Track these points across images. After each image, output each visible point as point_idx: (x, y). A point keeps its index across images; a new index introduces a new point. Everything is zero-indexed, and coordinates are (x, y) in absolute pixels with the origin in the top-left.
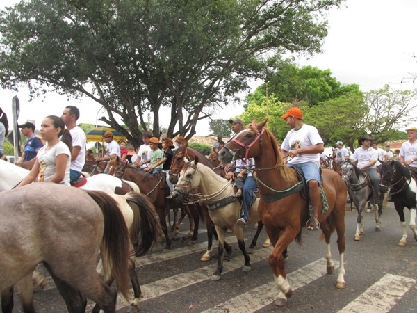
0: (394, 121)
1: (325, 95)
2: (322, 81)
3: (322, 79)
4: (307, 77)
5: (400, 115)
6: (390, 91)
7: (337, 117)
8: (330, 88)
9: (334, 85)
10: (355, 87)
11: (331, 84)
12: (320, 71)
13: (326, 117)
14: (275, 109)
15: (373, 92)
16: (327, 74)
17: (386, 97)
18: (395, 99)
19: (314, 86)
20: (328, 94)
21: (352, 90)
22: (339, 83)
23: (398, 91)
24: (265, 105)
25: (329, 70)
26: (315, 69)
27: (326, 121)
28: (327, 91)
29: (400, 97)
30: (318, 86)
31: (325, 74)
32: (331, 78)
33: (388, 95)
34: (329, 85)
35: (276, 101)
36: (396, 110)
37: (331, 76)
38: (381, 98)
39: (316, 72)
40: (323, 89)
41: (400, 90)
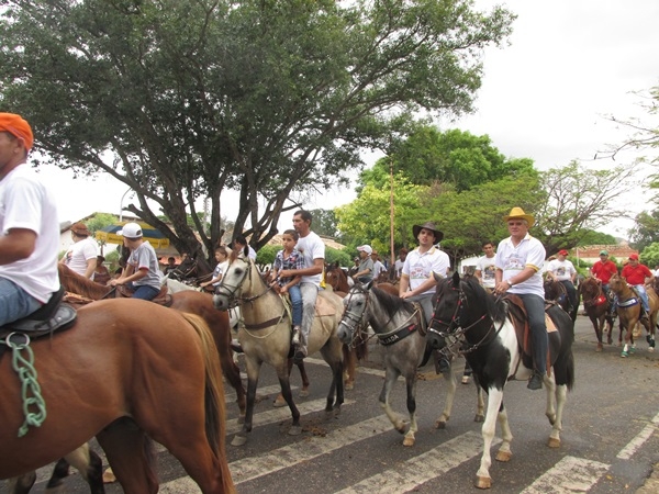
0: (585, 216)
1: (482, 174)
2: (477, 153)
3: (477, 149)
4: (453, 147)
5: (593, 208)
6: (579, 171)
7: (498, 209)
8: (489, 164)
9: (495, 159)
10: (527, 163)
11: (490, 158)
12: (473, 137)
13: (482, 209)
14: (405, 196)
15: (553, 171)
16: (485, 142)
17: (573, 180)
18: (586, 182)
19: (464, 160)
20: (485, 173)
21: (523, 166)
22: (503, 157)
23: (591, 171)
24: (389, 188)
25: (487, 136)
26: (466, 134)
27: (482, 215)
28: (484, 168)
29: (594, 181)
30: (471, 160)
31: (481, 142)
32: (490, 149)
33: (575, 177)
34: (488, 159)
35: (406, 183)
36: (587, 200)
37: (491, 145)
38: (566, 180)
39: (467, 139)
40: (478, 165)
41: (594, 169)
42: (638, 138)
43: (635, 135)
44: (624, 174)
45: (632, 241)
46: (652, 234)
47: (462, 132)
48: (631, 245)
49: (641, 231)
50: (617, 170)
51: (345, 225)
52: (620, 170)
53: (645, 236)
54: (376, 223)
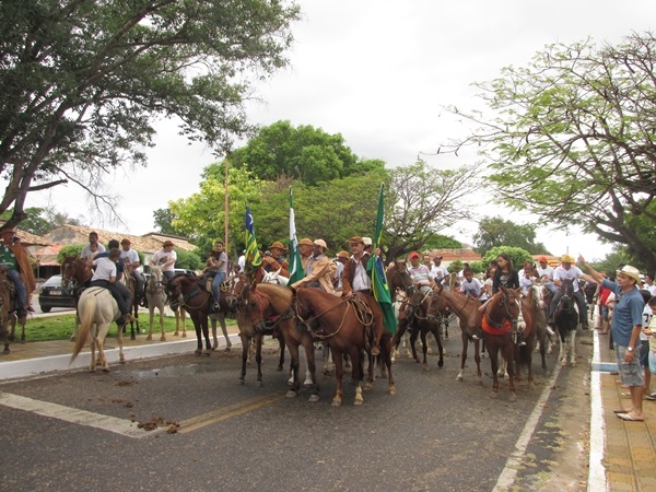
0: (429, 218)
1: (334, 173)
2: (328, 151)
3: (329, 147)
4: (305, 144)
6: (426, 171)
7: (342, 206)
8: (341, 163)
9: (348, 159)
10: (379, 164)
11: (343, 157)
12: (326, 135)
13: (325, 205)
15: (401, 170)
16: (338, 140)
17: (419, 179)
18: (433, 182)
19: (317, 158)
20: (337, 172)
21: (374, 167)
22: (355, 157)
23: (437, 171)
24: (233, 182)
25: (340, 134)
26: (318, 131)
27: (325, 212)
28: (336, 167)
29: (440, 181)
30: (323, 158)
31: (334, 141)
32: (343, 148)
33: (421, 176)
34: (340, 158)
35: (250, 177)
37: (344, 144)
38: (412, 180)
39: (320, 137)
40: (330, 162)
41: (440, 169)
42: (481, 133)
43: (477, 130)
44: (467, 175)
45: (476, 246)
46: (493, 240)
47: (315, 129)
48: (474, 249)
49: (484, 237)
50: (462, 170)
51: (181, 222)
52: (464, 171)
53: (488, 241)
54: (216, 219)
